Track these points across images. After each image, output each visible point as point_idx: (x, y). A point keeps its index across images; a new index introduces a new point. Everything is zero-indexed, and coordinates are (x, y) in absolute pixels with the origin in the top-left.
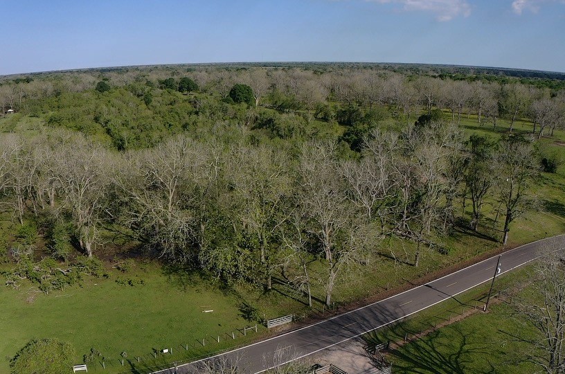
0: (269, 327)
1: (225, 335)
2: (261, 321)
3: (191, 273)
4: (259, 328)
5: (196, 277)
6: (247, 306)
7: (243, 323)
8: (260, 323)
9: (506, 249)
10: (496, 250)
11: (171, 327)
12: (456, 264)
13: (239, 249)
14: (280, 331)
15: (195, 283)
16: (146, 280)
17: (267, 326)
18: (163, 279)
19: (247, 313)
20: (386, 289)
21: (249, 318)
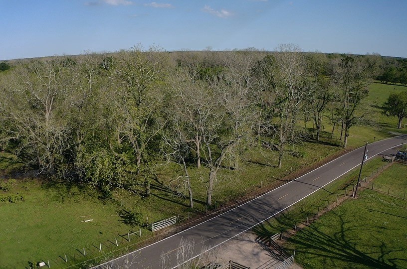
0: (154, 230)
1: (107, 243)
2: (144, 226)
3: (69, 186)
4: (143, 233)
5: (74, 189)
6: (128, 213)
7: (126, 228)
8: (143, 227)
9: (348, 151)
10: (339, 152)
11: (49, 239)
12: (313, 163)
13: (117, 155)
14: (166, 233)
15: (73, 194)
16: (26, 197)
17: (151, 230)
18: (42, 194)
19: (129, 219)
20: (260, 187)
21: (131, 224)
